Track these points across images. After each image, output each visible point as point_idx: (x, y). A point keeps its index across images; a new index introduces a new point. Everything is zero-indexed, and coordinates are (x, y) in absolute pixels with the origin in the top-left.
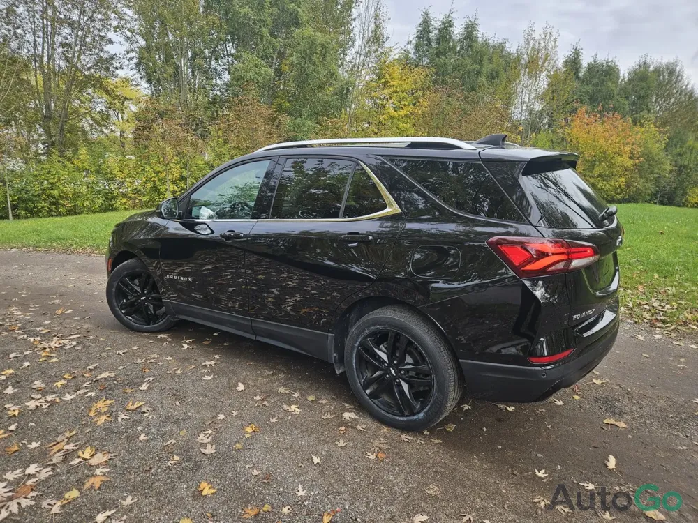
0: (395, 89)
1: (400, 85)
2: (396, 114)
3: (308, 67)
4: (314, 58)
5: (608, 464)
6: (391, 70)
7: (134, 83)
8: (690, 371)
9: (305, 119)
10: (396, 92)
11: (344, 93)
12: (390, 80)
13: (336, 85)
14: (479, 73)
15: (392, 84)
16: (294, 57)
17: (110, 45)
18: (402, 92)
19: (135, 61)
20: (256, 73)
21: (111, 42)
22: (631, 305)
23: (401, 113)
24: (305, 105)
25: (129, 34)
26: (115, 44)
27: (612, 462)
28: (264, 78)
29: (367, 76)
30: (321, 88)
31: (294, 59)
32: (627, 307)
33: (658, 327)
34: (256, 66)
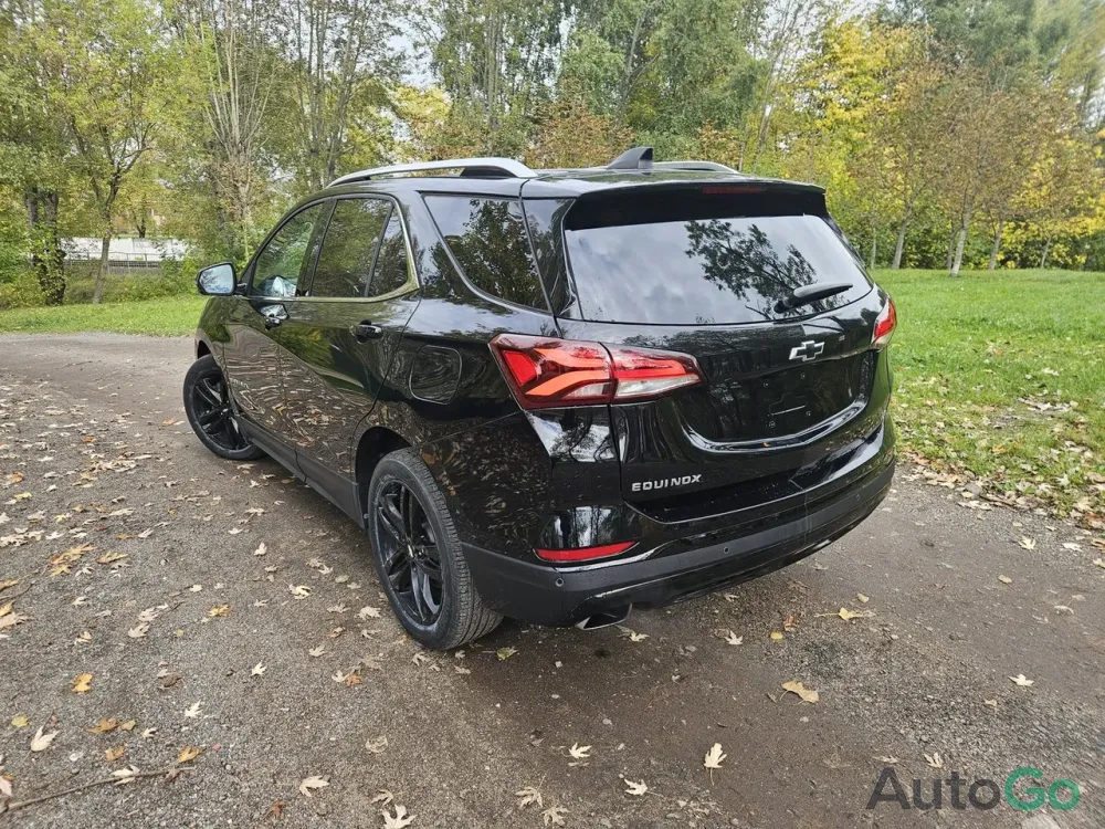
0: (849, 70)
1: (859, 63)
2: (847, 116)
3: (684, 45)
4: (698, 27)
5: (708, 759)
6: (844, 36)
7: (422, 93)
8: (1073, 619)
9: (675, 133)
10: (852, 75)
11: (747, 86)
12: (840, 55)
13: (735, 71)
14: (1022, 29)
15: (843, 61)
16: (663, 29)
17: (396, 37)
18: (865, 73)
19: (429, 59)
20: (595, 63)
21: (398, 32)
22: (1064, 481)
23: (859, 113)
24: (679, 110)
25: (418, 18)
26: (404, 36)
27: (714, 758)
28: (606, 71)
29: (798, 53)
30: (709, 78)
31: (661, 33)
32: (1055, 483)
33: (1092, 529)
34: (596, 50)
